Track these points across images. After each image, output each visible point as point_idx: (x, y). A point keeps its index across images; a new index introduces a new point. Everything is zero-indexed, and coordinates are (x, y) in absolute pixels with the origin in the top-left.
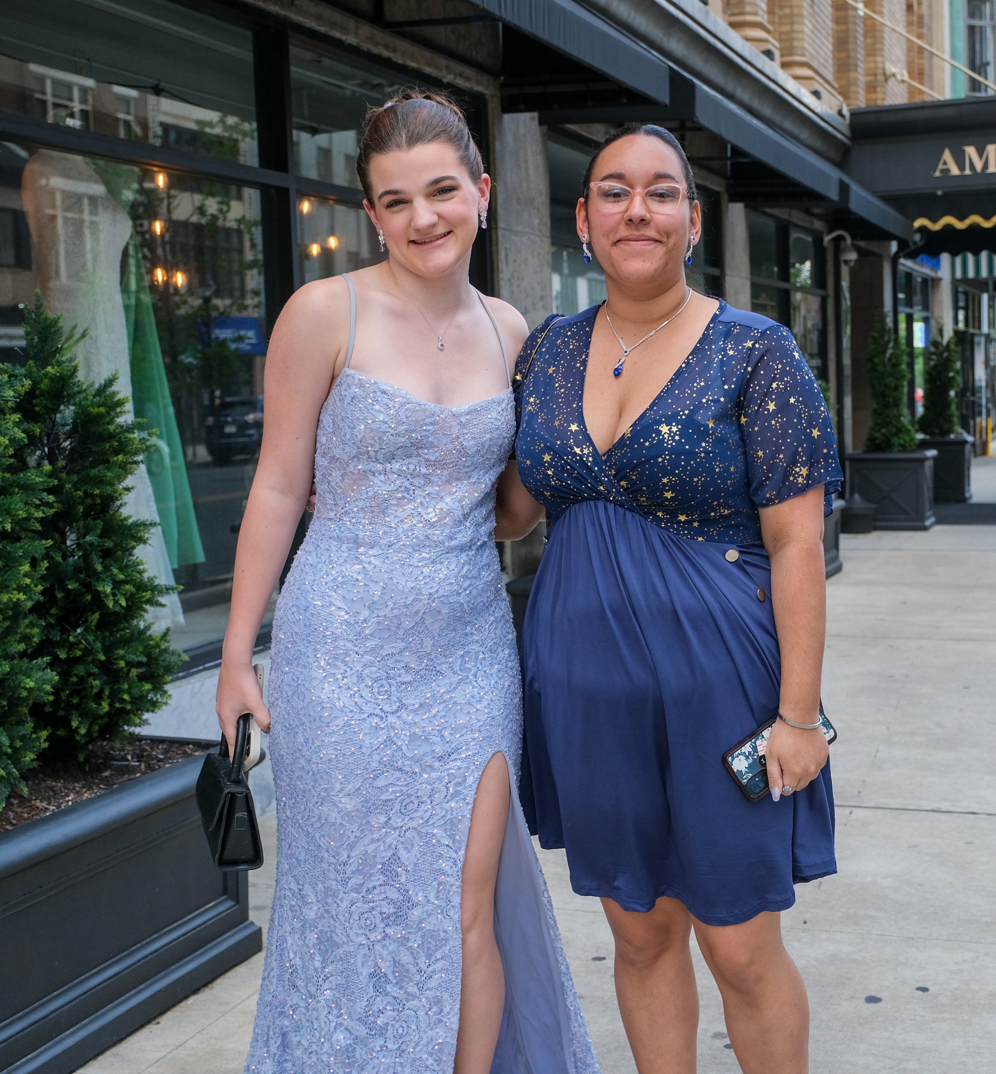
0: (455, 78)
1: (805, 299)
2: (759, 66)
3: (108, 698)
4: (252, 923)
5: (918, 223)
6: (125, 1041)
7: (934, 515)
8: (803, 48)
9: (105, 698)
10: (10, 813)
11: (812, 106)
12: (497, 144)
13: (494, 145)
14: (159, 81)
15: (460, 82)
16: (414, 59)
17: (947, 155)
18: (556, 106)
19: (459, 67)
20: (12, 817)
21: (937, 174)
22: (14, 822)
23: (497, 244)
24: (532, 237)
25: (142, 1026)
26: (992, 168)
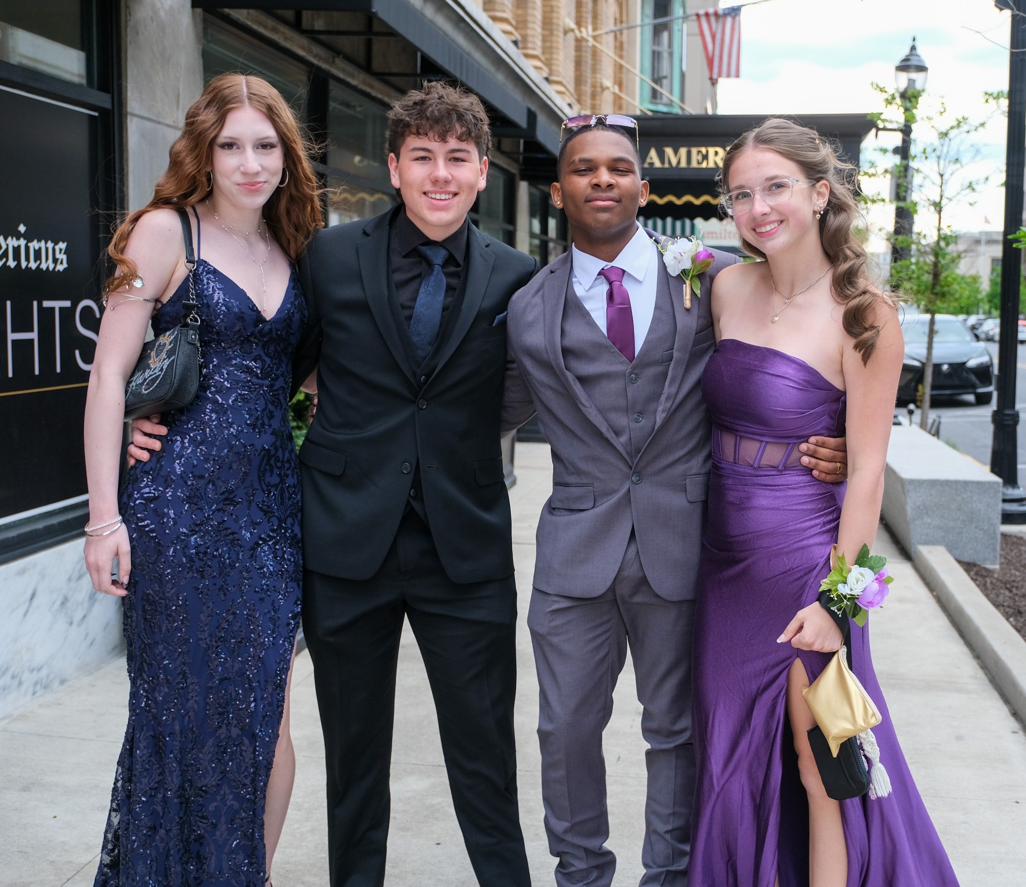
1: (555, 248)
8: (559, 71)
17: (653, 153)
26: (683, 164)
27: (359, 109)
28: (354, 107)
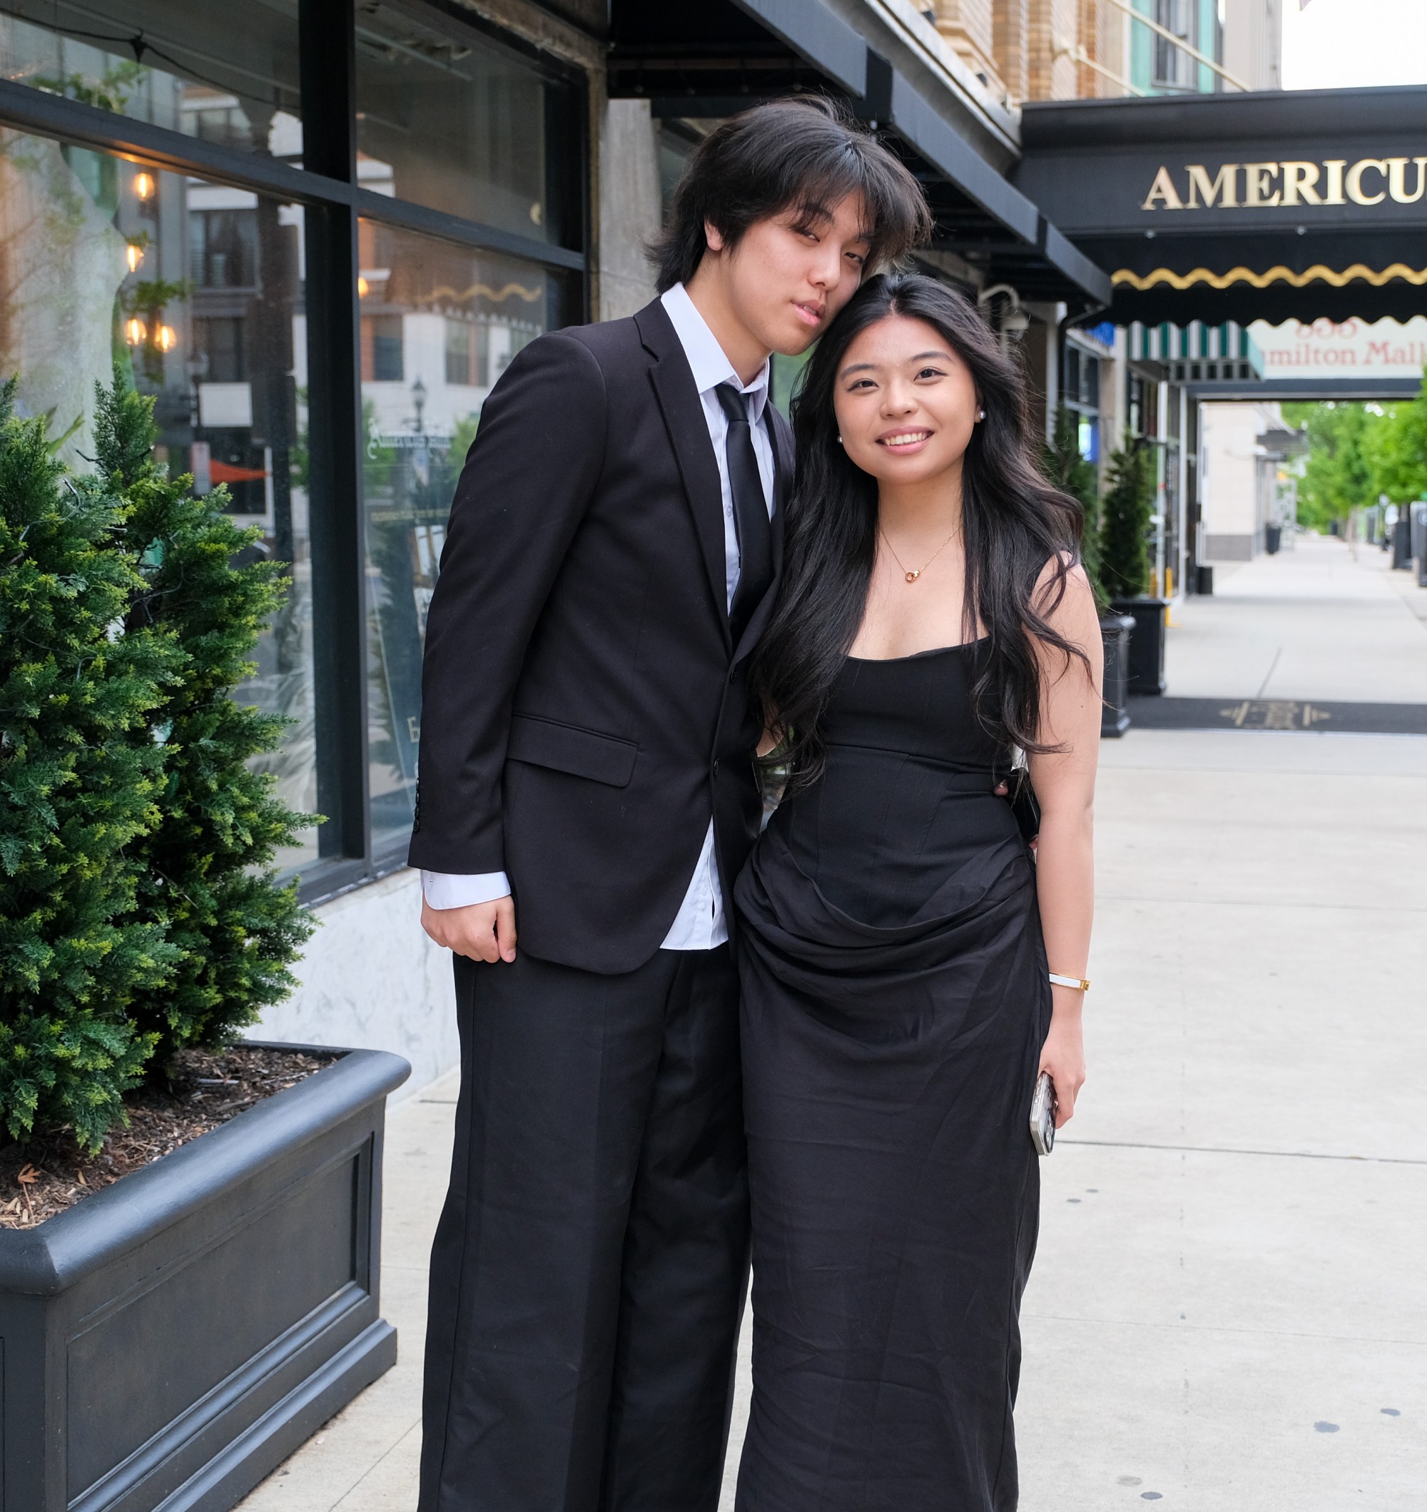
0: (554, 44)
2: (919, 36)
3: (216, 983)
4: (384, 1322)
5: (1117, 278)
6: (247, 1501)
7: (1127, 714)
8: (957, 8)
9: (212, 982)
10: (106, 1156)
11: (977, 98)
12: (602, 144)
13: (598, 147)
14: (142, 31)
15: (559, 50)
16: (505, 13)
17: (1163, 178)
18: (692, 92)
19: (560, 27)
20: (110, 1163)
21: (1148, 206)
22: (116, 1170)
23: (598, 297)
24: (640, 286)
25: (265, 1479)
26: (1229, 200)
27: (456, 57)
28: (445, 50)
